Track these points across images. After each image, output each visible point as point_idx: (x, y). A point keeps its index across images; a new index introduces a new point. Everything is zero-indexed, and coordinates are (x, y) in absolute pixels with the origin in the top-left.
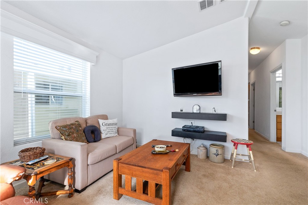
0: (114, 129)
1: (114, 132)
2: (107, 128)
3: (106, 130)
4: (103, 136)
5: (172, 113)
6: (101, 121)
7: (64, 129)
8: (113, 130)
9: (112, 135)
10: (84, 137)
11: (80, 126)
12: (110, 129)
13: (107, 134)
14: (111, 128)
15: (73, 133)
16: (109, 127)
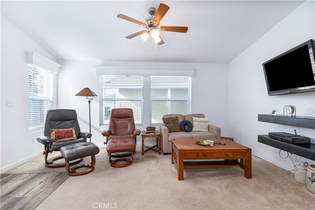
0: (204, 126)
1: (203, 128)
2: (197, 124)
3: (196, 125)
4: (194, 129)
5: (259, 115)
6: (194, 118)
7: (165, 120)
8: (202, 126)
9: (202, 130)
10: (178, 127)
11: (177, 120)
12: (199, 125)
13: (196, 128)
14: (201, 124)
15: (170, 123)
16: (199, 123)
